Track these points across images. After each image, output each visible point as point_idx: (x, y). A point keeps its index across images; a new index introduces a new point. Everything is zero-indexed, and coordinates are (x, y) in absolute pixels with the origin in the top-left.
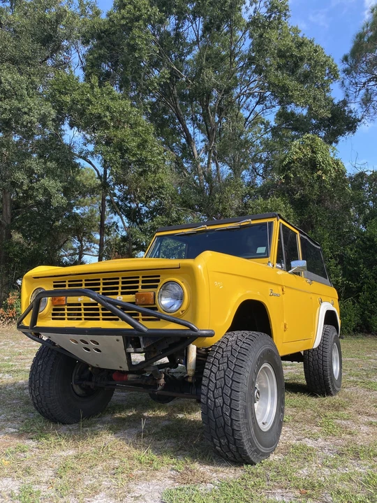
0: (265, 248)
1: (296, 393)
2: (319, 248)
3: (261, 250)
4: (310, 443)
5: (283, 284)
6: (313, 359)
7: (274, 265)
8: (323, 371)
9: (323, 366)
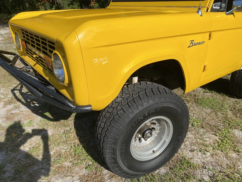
4: (198, 158)
5: (212, 31)
6: (238, 76)
7: (208, 9)
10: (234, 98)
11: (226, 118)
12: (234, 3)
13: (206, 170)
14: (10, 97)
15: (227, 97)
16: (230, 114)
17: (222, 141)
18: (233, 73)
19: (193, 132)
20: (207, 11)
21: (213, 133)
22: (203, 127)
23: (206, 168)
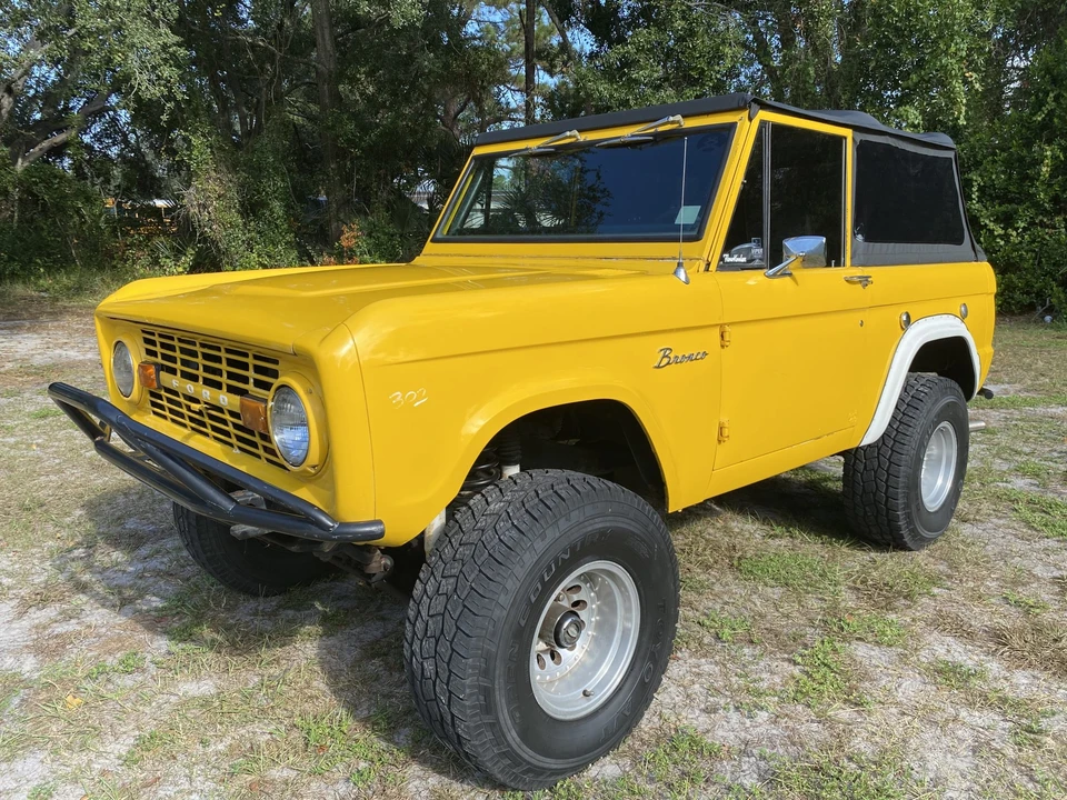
0: (697, 208)
1: (819, 535)
2: (950, 154)
4: (727, 730)
5: (725, 322)
6: (865, 468)
7: (709, 264)
8: (887, 497)
9: (888, 487)
10: (866, 550)
11: (834, 610)
12: (789, 243)
13: (752, 759)
14: (36, 581)
15: (845, 549)
17: (810, 676)
19: (717, 658)
20: (707, 270)
21: (786, 656)
22: (752, 642)
23: (751, 755)
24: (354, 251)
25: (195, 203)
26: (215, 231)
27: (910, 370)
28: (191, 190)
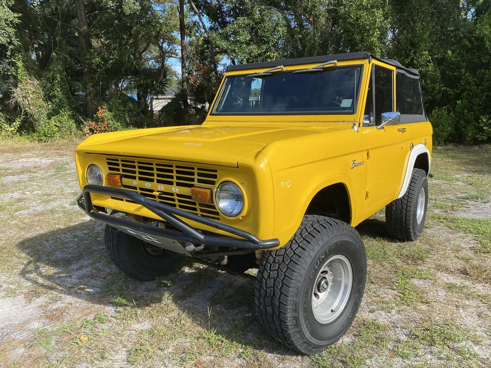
0: (351, 100)
1: (375, 238)
2: (418, 77)
3: (346, 103)
5: (369, 148)
6: (396, 209)
7: (360, 124)
8: (406, 221)
9: (406, 216)
10: (396, 242)
11: (396, 267)
12: (383, 116)
13: (399, 329)
15: (386, 242)
16: (399, 262)
17: (403, 294)
18: (387, 206)
20: (360, 126)
21: (388, 287)
22: (372, 282)
23: (397, 327)
24: (104, 119)
25: (21, 96)
26: (32, 110)
27: (414, 168)
28: (18, 89)
